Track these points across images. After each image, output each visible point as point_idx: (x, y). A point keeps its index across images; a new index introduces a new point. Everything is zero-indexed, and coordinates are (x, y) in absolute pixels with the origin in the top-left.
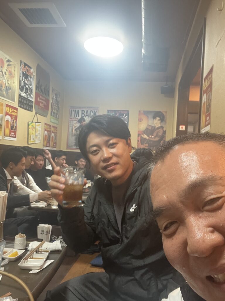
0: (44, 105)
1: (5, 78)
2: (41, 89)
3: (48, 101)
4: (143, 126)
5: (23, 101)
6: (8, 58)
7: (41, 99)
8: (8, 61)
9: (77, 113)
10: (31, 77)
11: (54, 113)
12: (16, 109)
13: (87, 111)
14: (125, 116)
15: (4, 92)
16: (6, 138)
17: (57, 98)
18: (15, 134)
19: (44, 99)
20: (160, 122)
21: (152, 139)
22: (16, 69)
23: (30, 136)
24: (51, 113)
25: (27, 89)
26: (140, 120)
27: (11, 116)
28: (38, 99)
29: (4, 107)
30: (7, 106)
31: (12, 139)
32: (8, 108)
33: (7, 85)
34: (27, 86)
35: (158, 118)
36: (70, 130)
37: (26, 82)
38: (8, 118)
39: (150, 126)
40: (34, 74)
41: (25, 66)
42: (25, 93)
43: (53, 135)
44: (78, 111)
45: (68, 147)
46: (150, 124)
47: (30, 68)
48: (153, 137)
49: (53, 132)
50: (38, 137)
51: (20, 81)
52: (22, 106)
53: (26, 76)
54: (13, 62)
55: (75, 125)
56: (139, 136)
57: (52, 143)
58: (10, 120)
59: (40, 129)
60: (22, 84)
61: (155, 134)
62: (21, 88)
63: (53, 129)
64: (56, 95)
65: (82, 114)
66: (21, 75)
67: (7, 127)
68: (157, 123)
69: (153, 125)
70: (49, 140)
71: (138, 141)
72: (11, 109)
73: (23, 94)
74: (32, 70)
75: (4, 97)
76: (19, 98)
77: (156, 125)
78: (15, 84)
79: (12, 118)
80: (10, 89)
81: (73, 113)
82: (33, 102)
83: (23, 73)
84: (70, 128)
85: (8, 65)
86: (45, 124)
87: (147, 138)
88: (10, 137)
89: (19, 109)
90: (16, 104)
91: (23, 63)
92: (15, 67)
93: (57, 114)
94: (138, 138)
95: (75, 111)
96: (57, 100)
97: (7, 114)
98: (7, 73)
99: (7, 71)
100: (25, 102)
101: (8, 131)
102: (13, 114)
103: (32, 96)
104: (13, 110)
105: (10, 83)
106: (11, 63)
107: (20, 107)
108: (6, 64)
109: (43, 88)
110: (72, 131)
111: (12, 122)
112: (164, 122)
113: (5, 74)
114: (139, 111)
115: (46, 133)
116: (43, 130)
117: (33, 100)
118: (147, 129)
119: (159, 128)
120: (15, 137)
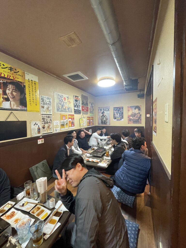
0: (86, 110)
1: (67, 104)
2: (84, 104)
3: (88, 108)
4: (130, 113)
5: (76, 111)
6: (67, 96)
7: (85, 108)
8: (68, 97)
9: (101, 110)
10: (79, 101)
11: (91, 112)
12: (74, 115)
13: (105, 109)
14: (122, 109)
15: (67, 110)
16: (70, 128)
17: (92, 105)
18: (74, 125)
19: (86, 107)
20: (138, 110)
21: (135, 119)
22: (72, 99)
23: (81, 124)
24: (90, 112)
25: (77, 106)
26: (129, 111)
27: (71, 118)
28: (83, 108)
29: (68, 116)
30: (69, 115)
31: (73, 127)
32: (70, 116)
33: (68, 107)
34: (77, 105)
35: (137, 109)
36: (99, 117)
37: (77, 103)
38: (70, 120)
39: (133, 113)
40: (81, 99)
41: (76, 97)
42: (77, 108)
43: (91, 120)
44: (101, 109)
45: (99, 124)
46: (133, 112)
47: (78, 97)
48: (135, 118)
49: (91, 119)
50: (85, 123)
51: (74, 104)
52: (76, 113)
53: (76, 101)
54: (70, 97)
55: (101, 115)
56: (128, 117)
57: (92, 124)
58: (71, 120)
59: (85, 120)
60: (75, 104)
61: (136, 116)
62: (75, 106)
63: (91, 118)
64: (92, 104)
65: (103, 110)
66: (74, 101)
67: (70, 123)
68: (137, 111)
69: (135, 112)
70: (90, 123)
71: (128, 120)
72: (71, 116)
73: (76, 108)
74: (79, 98)
75: (67, 112)
76: (74, 110)
77: (136, 112)
78: (72, 106)
79: (72, 119)
80: (70, 108)
81: (100, 110)
82: (81, 110)
83: (75, 100)
84: (99, 116)
85: (68, 99)
86: (87, 117)
87: (133, 118)
88: (72, 127)
89: (75, 115)
90: (73, 113)
91: (75, 96)
92: (71, 99)
93: (92, 112)
94: (128, 119)
95: (100, 109)
96: (92, 106)
97: (69, 118)
98: (68, 102)
99: (67, 101)
100: (77, 111)
101: (70, 125)
102: (72, 117)
103: (80, 108)
104: (72, 116)
105: (69, 106)
106: (69, 98)
107: (75, 114)
108: (67, 99)
109: (85, 103)
110: (100, 118)
111: (72, 120)
112: (140, 110)
113: (67, 103)
114: (128, 107)
115: (88, 121)
116: (87, 120)
117: (81, 109)
118: (132, 114)
119: (138, 113)
120: (74, 126)
